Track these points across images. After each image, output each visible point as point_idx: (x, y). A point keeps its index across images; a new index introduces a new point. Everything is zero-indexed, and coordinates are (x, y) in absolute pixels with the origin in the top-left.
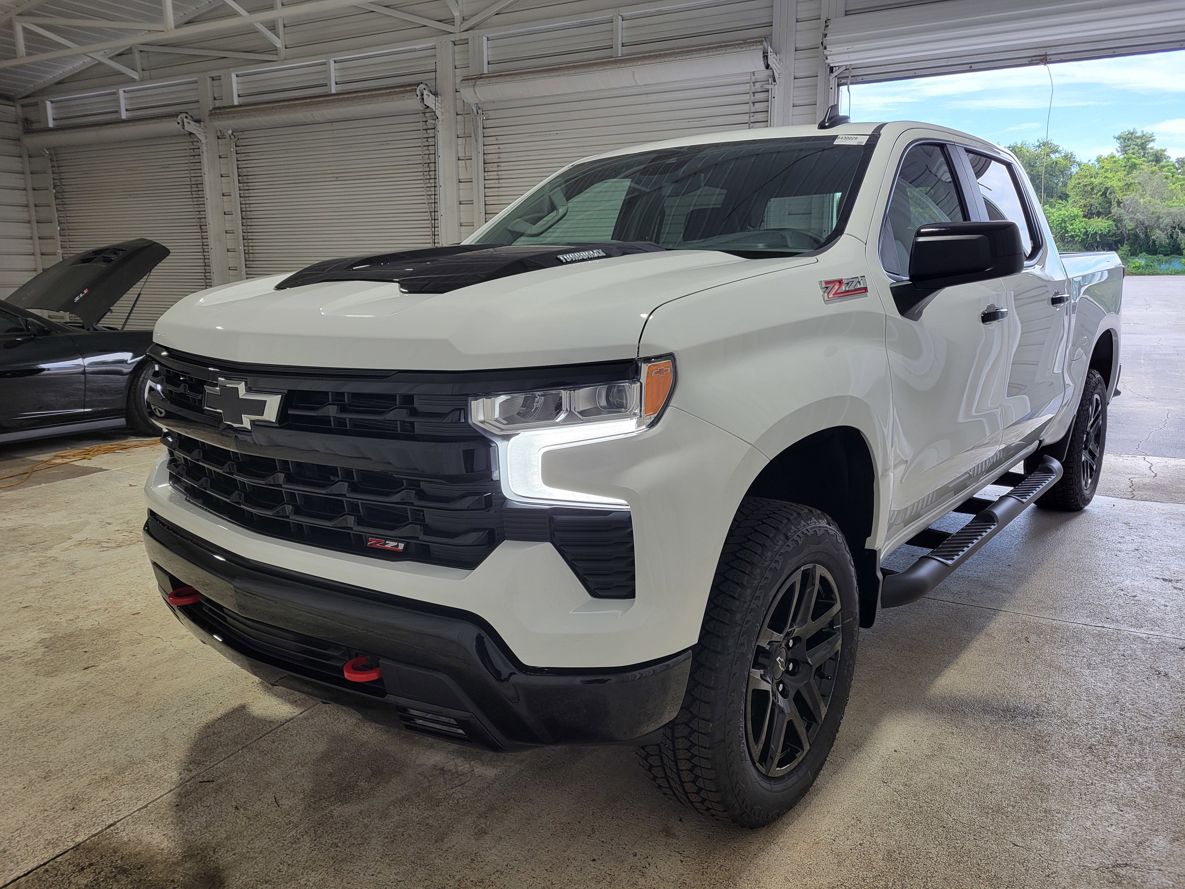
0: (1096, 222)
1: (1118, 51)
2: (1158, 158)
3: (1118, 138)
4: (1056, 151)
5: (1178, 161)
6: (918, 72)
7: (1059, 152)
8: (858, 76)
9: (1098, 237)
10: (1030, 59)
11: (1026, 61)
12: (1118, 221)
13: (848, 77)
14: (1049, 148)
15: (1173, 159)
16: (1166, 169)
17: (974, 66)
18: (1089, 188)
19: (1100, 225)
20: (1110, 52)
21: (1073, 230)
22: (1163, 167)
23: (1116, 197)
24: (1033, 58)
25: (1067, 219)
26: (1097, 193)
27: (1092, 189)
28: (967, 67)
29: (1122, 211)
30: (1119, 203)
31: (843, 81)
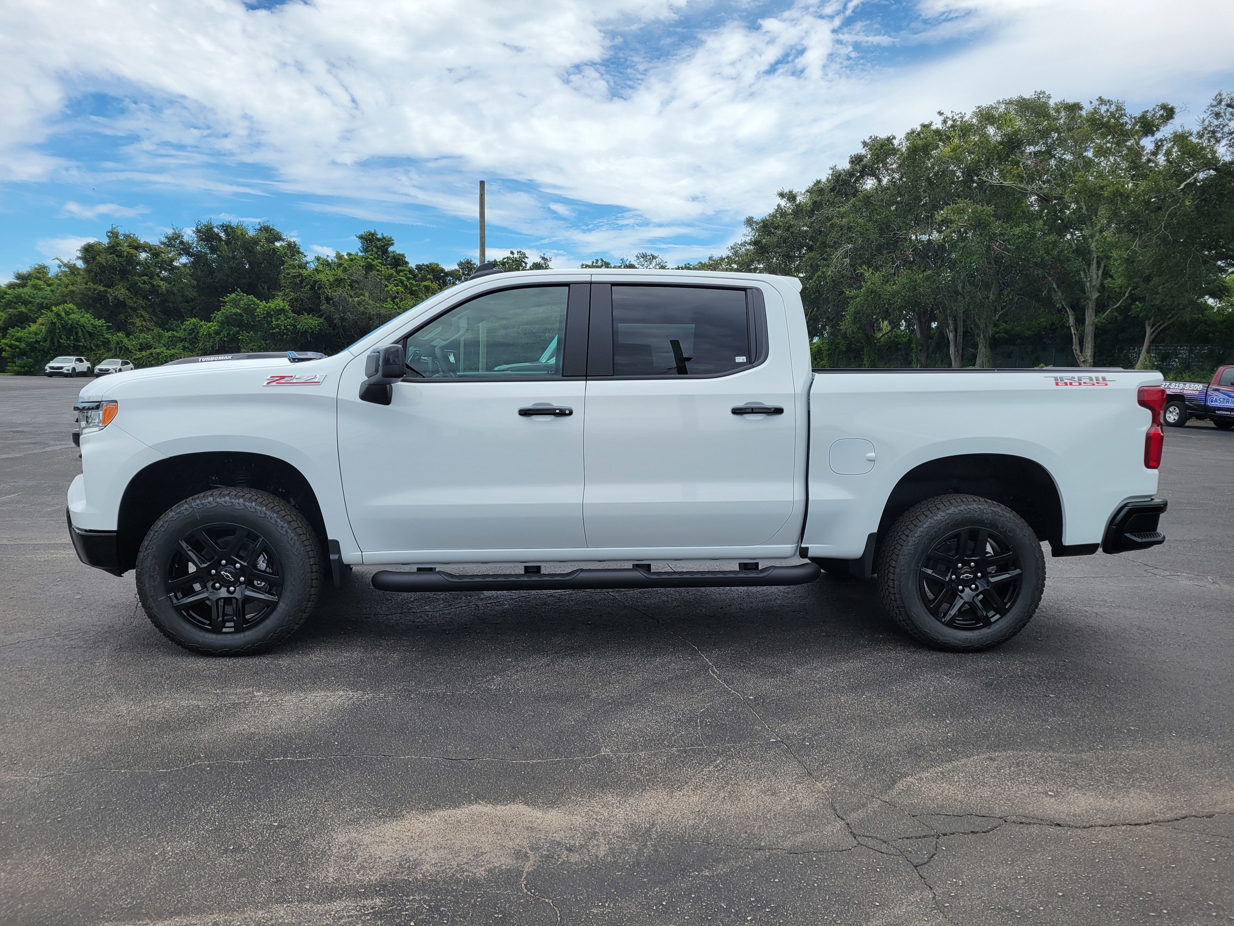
0: (306, 319)
2: (398, 261)
3: (361, 237)
4: (280, 239)
5: (419, 267)
7: (283, 240)
9: (309, 336)
12: (329, 319)
14: (271, 235)
15: (412, 265)
16: (401, 274)
18: (298, 280)
19: (309, 322)
21: (278, 326)
22: (401, 271)
23: (324, 292)
25: (272, 313)
26: (306, 286)
27: (301, 282)
29: (332, 309)
30: (328, 299)
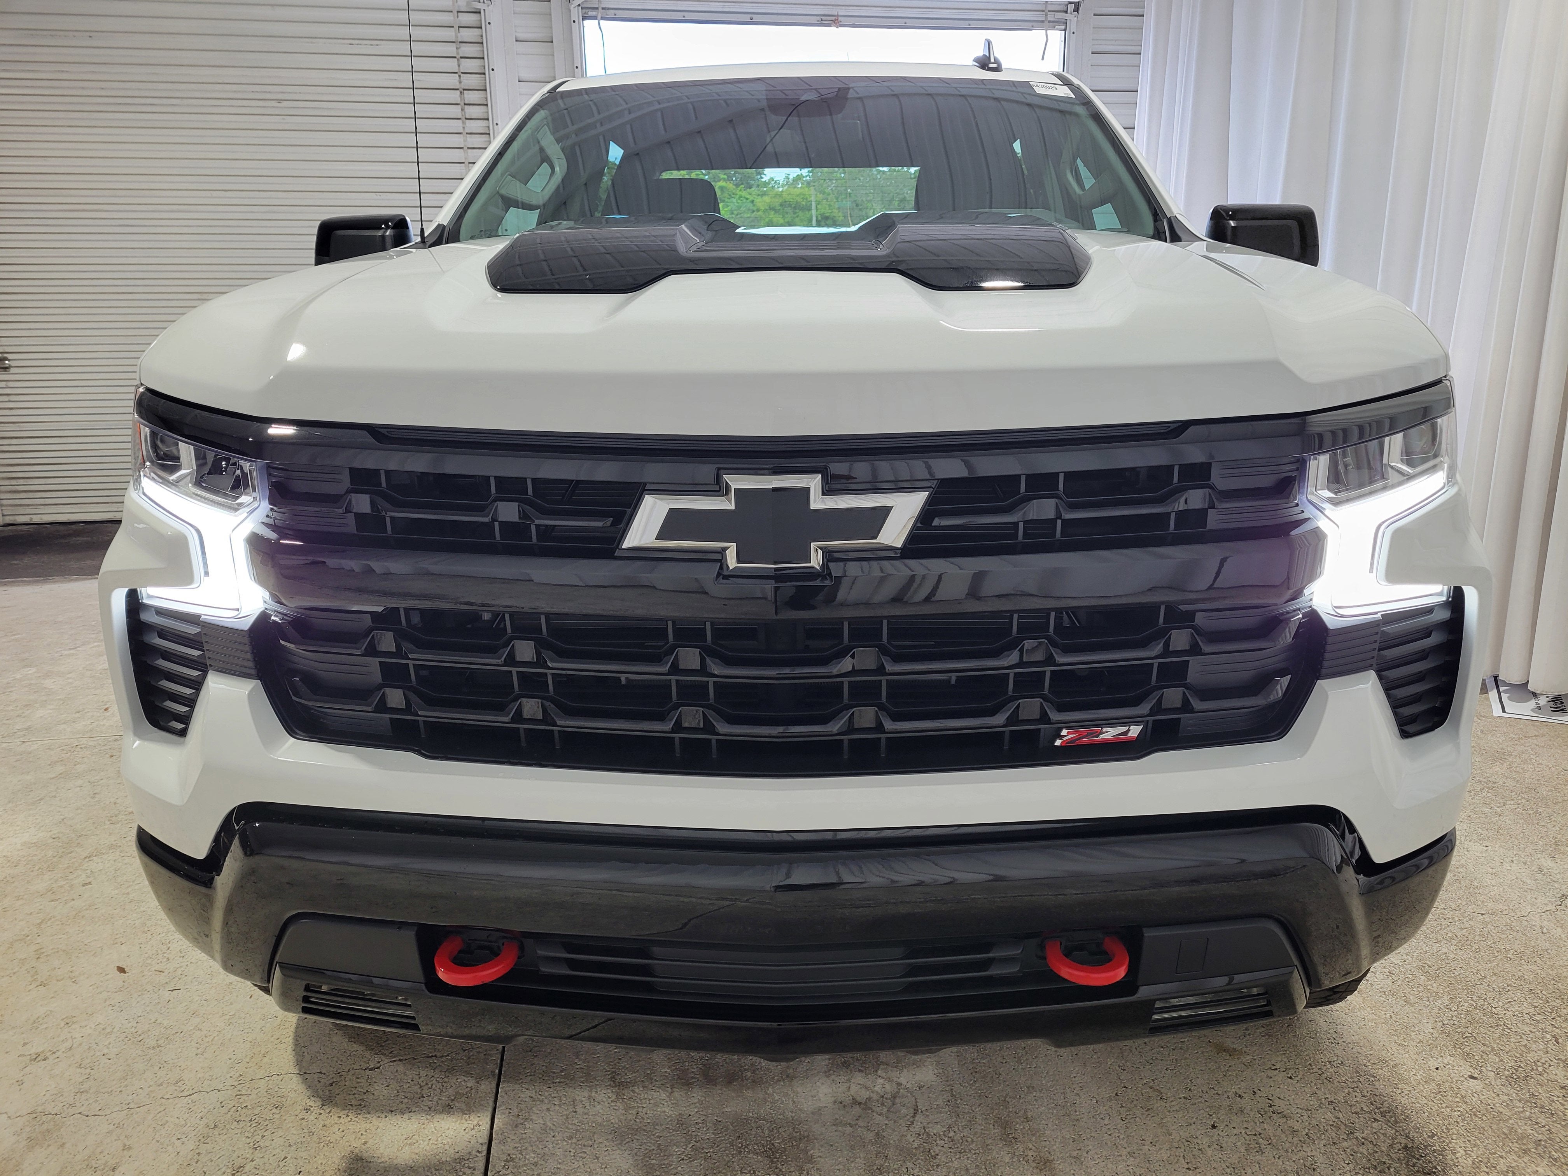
1: (910, 22)
6: (688, 16)
8: (609, 9)
10: (818, 18)
11: (814, 20)
13: (597, 8)
17: (756, 18)
20: (901, 22)
24: (824, 18)
28: (747, 18)
31: (591, 13)
